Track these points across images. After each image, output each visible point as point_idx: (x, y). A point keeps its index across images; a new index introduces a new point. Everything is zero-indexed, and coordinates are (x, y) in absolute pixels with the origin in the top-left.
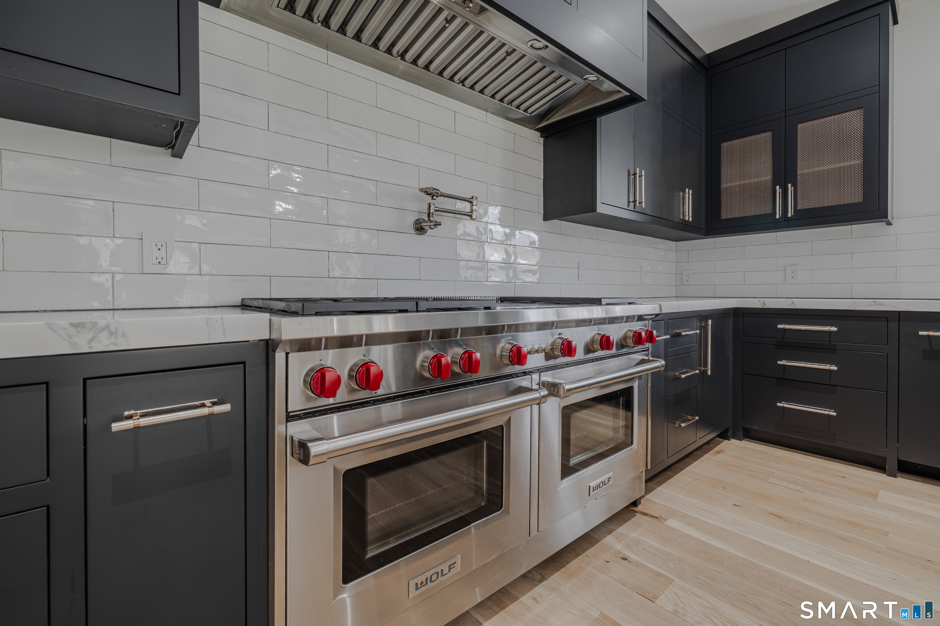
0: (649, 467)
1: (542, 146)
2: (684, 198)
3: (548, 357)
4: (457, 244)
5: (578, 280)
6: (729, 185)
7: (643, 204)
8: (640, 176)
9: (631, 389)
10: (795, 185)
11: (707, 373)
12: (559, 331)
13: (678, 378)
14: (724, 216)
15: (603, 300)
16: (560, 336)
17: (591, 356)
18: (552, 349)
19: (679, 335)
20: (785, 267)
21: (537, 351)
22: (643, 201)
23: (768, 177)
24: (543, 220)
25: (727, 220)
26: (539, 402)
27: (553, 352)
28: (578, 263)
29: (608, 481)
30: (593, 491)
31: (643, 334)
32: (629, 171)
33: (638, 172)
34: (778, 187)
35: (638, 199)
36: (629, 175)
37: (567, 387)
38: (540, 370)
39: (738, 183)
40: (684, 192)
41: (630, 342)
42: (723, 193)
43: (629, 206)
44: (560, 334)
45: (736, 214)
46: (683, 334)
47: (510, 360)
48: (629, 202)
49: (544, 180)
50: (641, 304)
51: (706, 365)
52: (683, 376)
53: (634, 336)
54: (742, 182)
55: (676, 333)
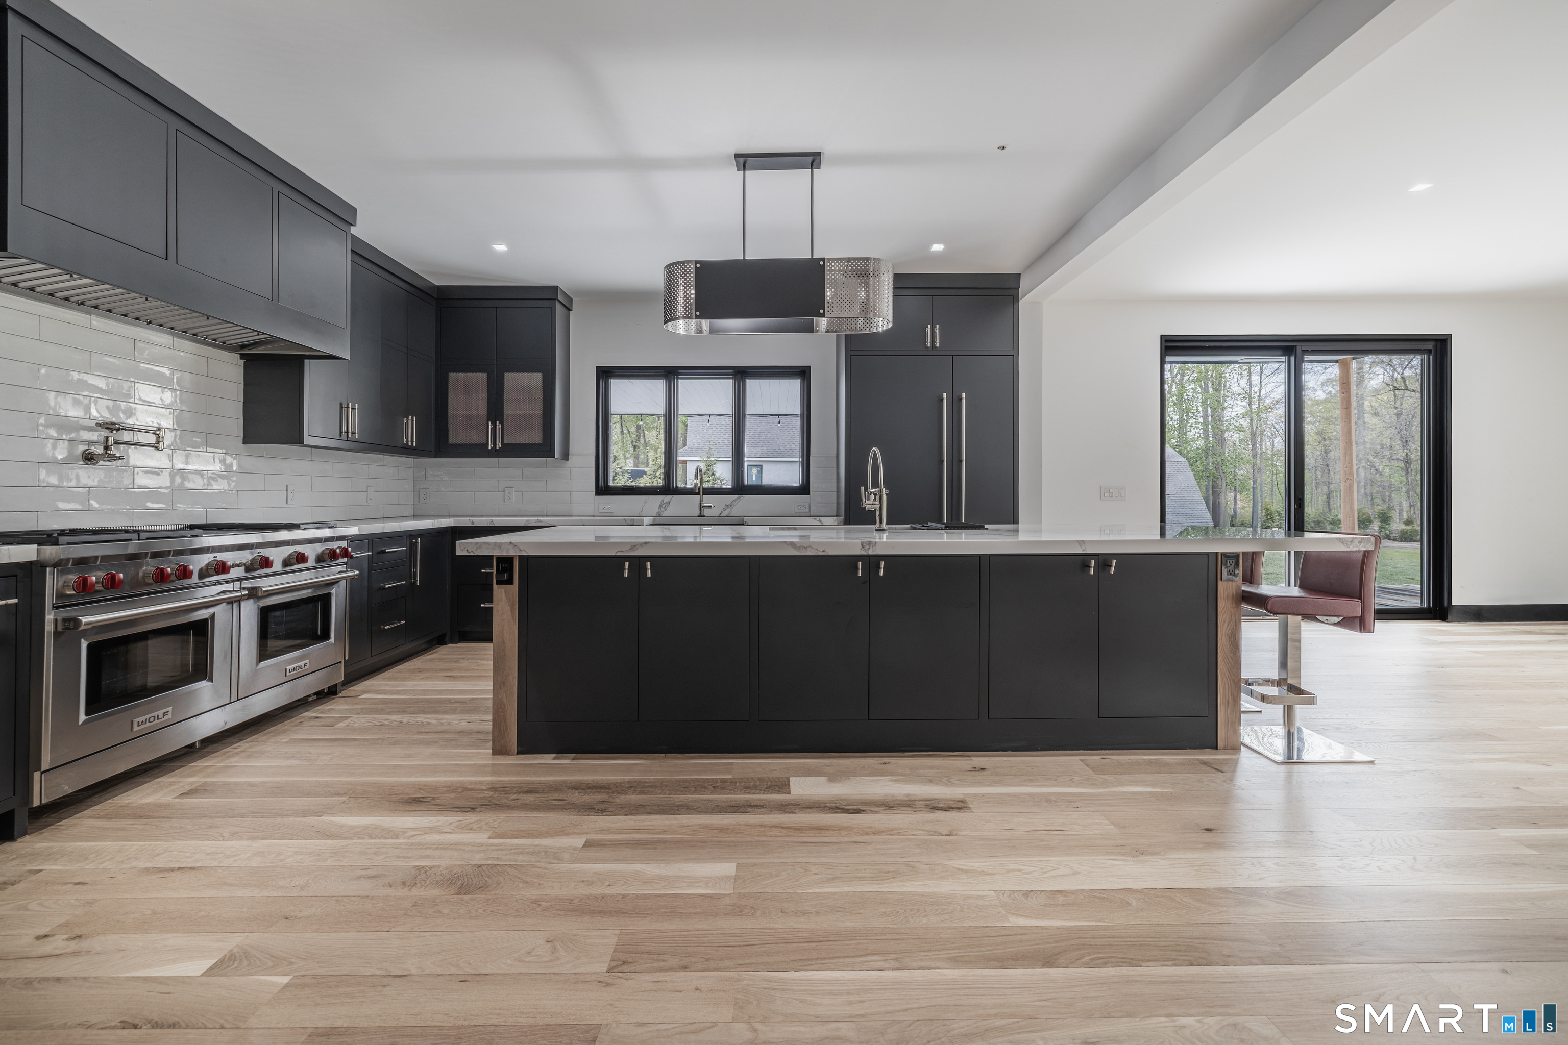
0: (347, 658)
1: (243, 368)
2: (407, 423)
3: (248, 569)
4: (136, 472)
5: (287, 503)
6: (455, 413)
7: (357, 434)
8: (353, 409)
9: (329, 596)
10: (502, 423)
11: (416, 584)
12: (258, 550)
13: (384, 588)
14: (450, 441)
15: (301, 525)
16: (259, 554)
17: (288, 568)
18: (252, 564)
19: (384, 552)
20: (504, 489)
21: (239, 566)
22: (357, 432)
23: (484, 412)
24: (244, 443)
25: (453, 445)
26: (239, 600)
27: (253, 566)
28: (287, 486)
29: (304, 666)
30: (290, 672)
31: (338, 551)
32: (341, 404)
33: (350, 406)
34: (490, 422)
35: (350, 431)
36: (341, 407)
37: (264, 589)
38: (240, 580)
39: (462, 413)
40: (408, 418)
41: (326, 557)
42: (450, 420)
43: (341, 436)
44: (259, 553)
45: (460, 441)
46: (387, 550)
47: (215, 571)
48: (341, 432)
49: (244, 402)
50: (341, 527)
51: (415, 577)
52: (387, 586)
53: (329, 552)
54: (465, 413)
55: (382, 550)
